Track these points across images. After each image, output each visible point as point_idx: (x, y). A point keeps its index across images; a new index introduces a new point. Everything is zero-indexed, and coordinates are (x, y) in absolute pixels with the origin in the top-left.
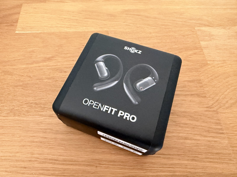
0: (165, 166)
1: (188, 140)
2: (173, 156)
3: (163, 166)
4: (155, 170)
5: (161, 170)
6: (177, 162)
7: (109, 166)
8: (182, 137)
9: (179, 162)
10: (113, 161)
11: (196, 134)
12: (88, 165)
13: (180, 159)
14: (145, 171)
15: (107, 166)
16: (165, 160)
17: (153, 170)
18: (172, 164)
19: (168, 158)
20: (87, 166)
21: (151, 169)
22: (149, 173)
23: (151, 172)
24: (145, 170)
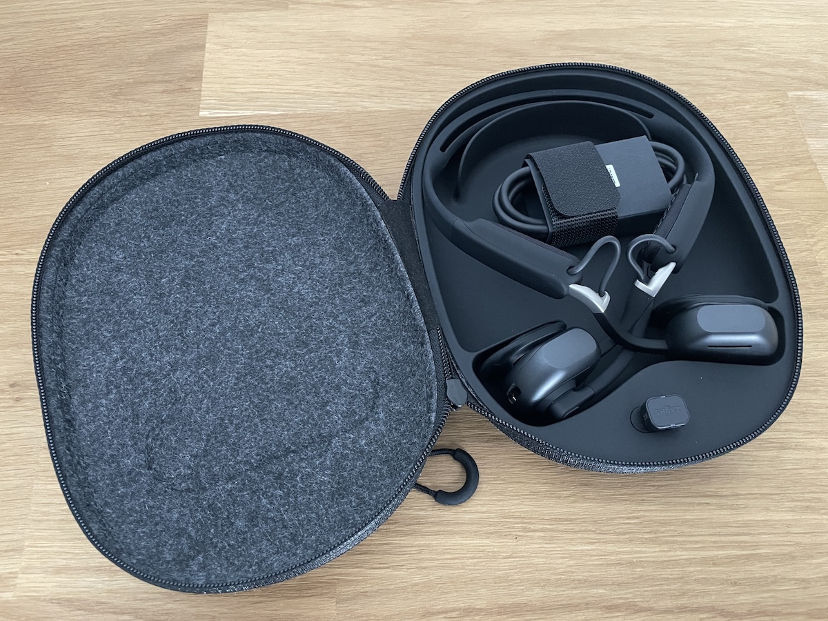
0: (724, 530)
1: (791, 451)
2: (746, 501)
3: (718, 530)
4: (697, 542)
5: (714, 542)
6: (760, 517)
7: (554, 534)
8: (772, 443)
9: (768, 518)
10: (566, 520)
11: (812, 433)
12: (492, 533)
13: (767, 509)
14: (665, 547)
15: (548, 534)
16: (725, 512)
17: (691, 542)
18: (747, 524)
19: (732, 507)
20: (488, 537)
21: (683, 541)
22: (678, 553)
23: (686, 550)
24: (667, 542)
